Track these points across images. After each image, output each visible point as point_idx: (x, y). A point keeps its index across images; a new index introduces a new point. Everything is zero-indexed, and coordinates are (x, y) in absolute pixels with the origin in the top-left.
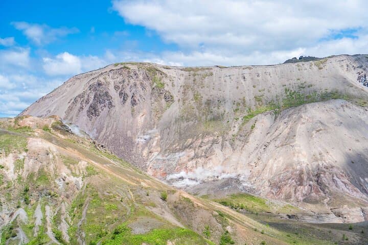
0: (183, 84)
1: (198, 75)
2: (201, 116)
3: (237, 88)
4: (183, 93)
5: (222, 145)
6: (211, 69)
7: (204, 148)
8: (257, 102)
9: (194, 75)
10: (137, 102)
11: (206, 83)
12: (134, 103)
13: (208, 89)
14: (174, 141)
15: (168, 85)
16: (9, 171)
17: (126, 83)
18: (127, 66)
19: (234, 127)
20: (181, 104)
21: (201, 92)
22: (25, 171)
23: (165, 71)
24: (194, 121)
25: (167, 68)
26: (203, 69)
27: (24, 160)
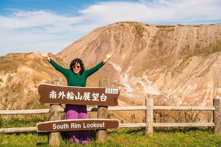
0: (155, 36)
1: (165, 30)
2: (159, 55)
3: (187, 39)
4: (153, 41)
5: (166, 74)
6: (174, 26)
7: (155, 75)
8: (196, 48)
9: (163, 30)
10: (125, 45)
11: (168, 35)
12: (123, 46)
13: (169, 39)
14: (139, 70)
15: (145, 36)
16: (3, 83)
17: (121, 35)
18: (124, 24)
19: (177, 63)
20: (150, 48)
21: (164, 41)
22: (11, 83)
23: (146, 27)
24: (154, 58)
25: (147, 25)
26: (169, 26)
27: (13, 77)
